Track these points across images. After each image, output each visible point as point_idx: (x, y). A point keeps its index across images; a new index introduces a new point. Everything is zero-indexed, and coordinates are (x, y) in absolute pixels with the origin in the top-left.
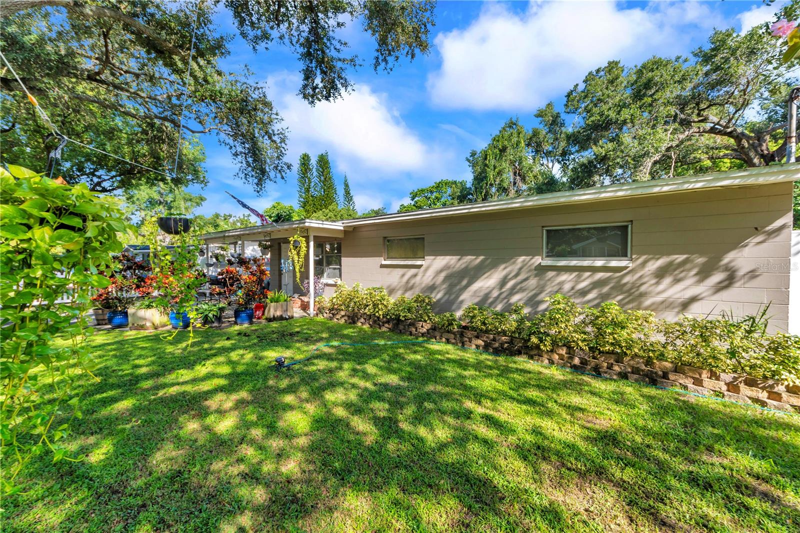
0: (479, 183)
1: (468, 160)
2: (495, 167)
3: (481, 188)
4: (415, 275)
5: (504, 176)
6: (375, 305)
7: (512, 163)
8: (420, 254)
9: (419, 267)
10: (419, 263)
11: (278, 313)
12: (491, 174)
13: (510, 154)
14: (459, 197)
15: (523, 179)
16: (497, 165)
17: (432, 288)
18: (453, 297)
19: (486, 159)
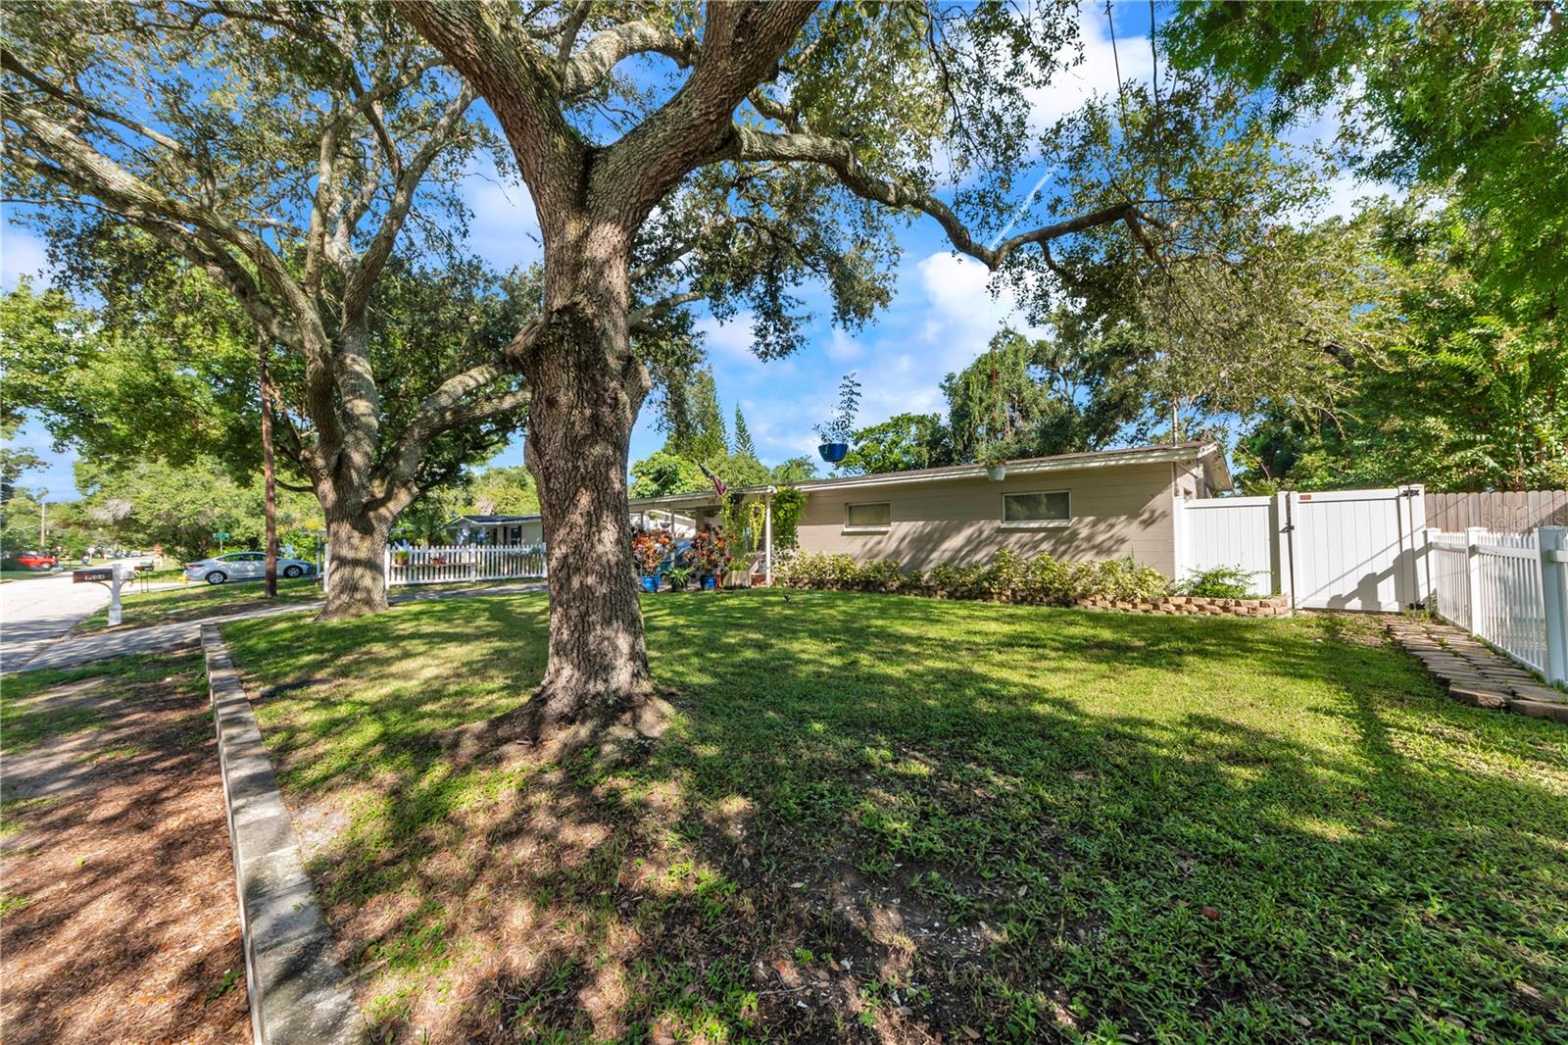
0: (958, 422)
1: (942, 387)
2: (981, 400)
3: (962, 429)
4: (879, 542)
5: (996, 413)
6: (842, 571)
7: (1008, 393)
8: (885, 520)
9: (885, 533)
10: (884, 529)
11: (738, 582)
12: (976, 410)
13: (1004, 381)
14: (928, 443)
15: (1026, 416)
16: (984, 396)
17: (897, 553)
18: (923, 556)
19: (968, 388)
